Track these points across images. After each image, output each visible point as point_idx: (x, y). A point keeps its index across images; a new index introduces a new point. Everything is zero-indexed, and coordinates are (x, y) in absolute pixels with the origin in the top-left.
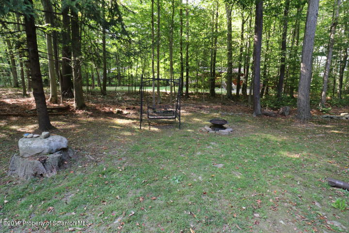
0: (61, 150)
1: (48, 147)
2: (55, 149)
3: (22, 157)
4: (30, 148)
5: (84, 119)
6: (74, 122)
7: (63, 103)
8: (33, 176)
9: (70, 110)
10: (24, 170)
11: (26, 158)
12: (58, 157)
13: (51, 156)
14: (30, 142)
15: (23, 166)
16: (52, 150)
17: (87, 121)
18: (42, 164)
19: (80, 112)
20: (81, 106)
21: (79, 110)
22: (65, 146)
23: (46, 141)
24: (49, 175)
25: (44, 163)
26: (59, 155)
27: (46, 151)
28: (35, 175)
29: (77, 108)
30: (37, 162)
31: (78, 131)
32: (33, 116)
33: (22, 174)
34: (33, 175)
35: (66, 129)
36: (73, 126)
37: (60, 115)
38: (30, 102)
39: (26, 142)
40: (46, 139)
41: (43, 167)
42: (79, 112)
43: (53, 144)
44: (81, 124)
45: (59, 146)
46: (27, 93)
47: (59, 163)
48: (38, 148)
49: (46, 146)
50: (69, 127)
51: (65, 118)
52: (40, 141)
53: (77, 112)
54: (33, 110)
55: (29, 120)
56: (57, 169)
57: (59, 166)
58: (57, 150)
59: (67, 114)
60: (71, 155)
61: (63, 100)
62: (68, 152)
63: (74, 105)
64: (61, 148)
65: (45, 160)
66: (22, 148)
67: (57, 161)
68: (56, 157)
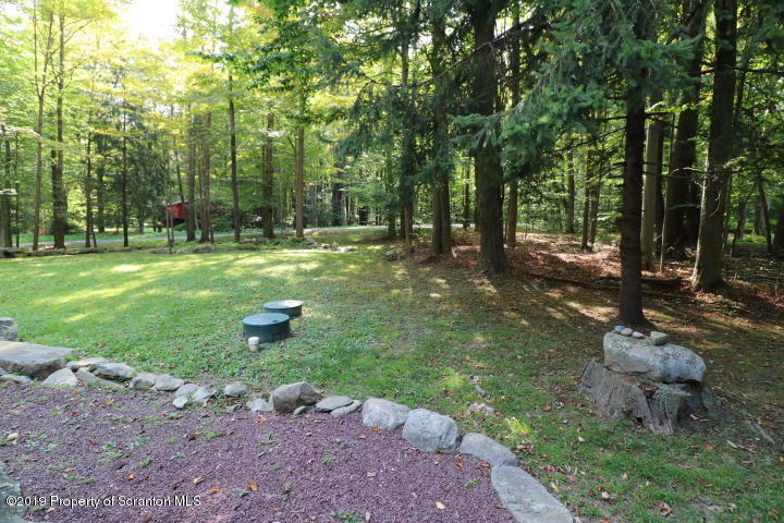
0: (687, 382)
1: (661, 365)
2: (674, 375)
3: (607, 368)
4: (626, 356)
5: (720, 319)
6: (695, 321)
7: (663, 270)
8: (622, 415)
9: (682, 289)
10: (608, 394)
11: (615, 372)
12: (682, 397)
13: (665, 387)
14: (627, 344)
15: (607, 387)
16: (669, 375)
17: (732, 326)
18: (644, 398)
19: (708, 299)
20: (711, 284)
21: (706, 292)
22: (698, 377)
23: (658, 351)
24: (656, 429)
25: (650, 396)
26: (683, 393)
27: (657, 374)
28: (628, 414)
29: (699, 288)
30: (635, 387)
31: (709, 347)
32: (604, 289)
33: (603, 401)
34: (624, 412)
35: (675, 334)
36: (693, 330)
37: (657, 296)
38: (597, 261)
39: (619, 342)
40: (658, 348)
41: (646, 404)
42: (706, 298)
43: (672, 363)
44: (714, 329)
45: (685, 372)
46: (589, 244)
47: (679, 411)
48: (640, 361)
49: (657, 363)
50: (683, 329)
51: (670, 306)
52: (647, 349)
53: (698, 297)
54: (602, 278)
55: (596, 297)
56: (673, 423)
57: (679, 418)
58: (679, 381)
59: (672, 298)
60: (708, 403)
61: (664, 264)
62: (703, 394)
63: (694, 279)
64: (687, 378)
65: (652, 393)
66: (610, 352)
67: (677, 406)
68: (675, 395)
